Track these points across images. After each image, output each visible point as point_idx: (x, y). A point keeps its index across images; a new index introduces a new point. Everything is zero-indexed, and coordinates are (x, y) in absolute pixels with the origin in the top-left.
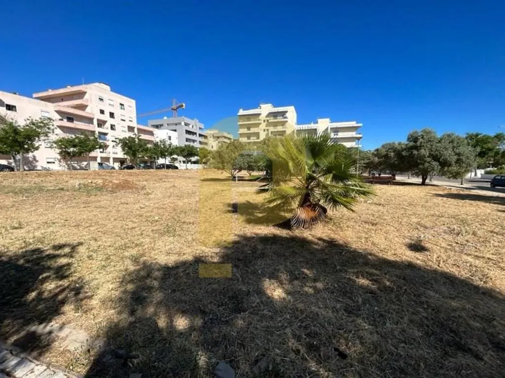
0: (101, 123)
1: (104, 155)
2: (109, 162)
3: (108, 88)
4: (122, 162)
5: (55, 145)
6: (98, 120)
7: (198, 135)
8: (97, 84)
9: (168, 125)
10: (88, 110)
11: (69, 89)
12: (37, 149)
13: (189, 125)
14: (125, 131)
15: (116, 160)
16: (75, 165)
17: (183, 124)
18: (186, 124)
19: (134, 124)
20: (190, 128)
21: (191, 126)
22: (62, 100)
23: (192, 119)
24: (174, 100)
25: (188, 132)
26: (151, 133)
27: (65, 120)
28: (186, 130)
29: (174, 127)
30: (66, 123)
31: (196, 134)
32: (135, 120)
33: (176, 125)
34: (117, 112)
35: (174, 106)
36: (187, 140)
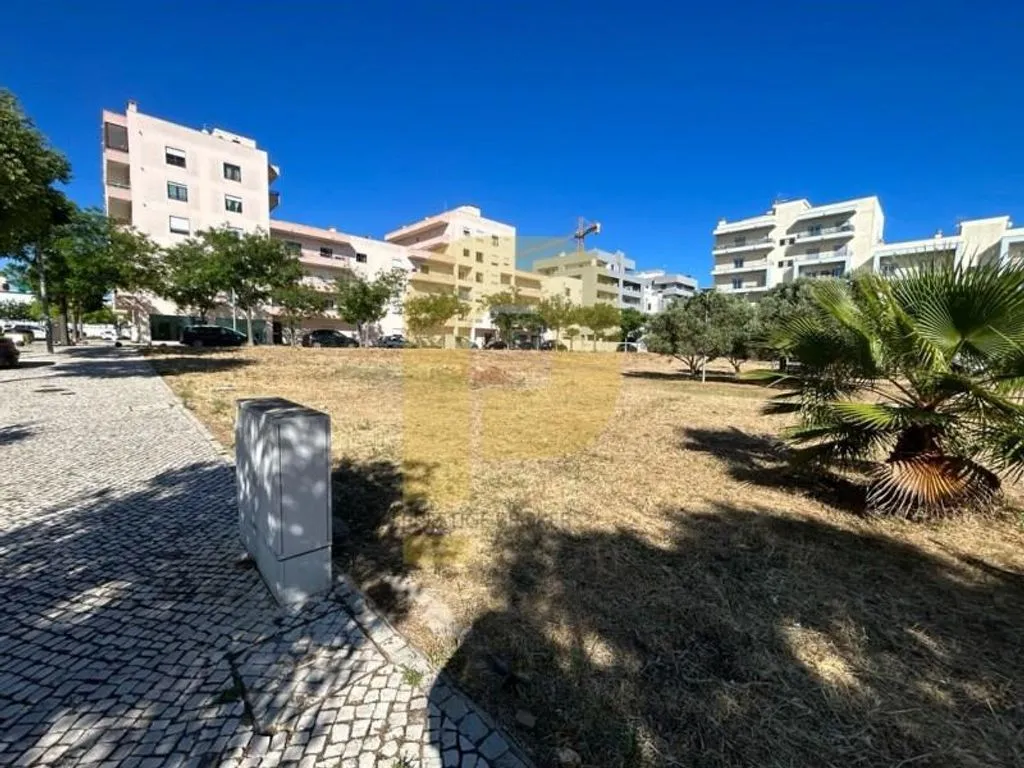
0: (464, 271)
1: (463, 324)
2: (469, 335)
3: (477, 212)
4: (488, 335)
5: (404, 309)
6: (460, 267)
7: (621, 283)
8: (463, 208)
9: (567, 266)
10: (448, 251)
11: (429, 222)
12: (384, 315)
13: (605, 264)
14: (496, 284)
15: (479, 332)
16: (425, 340)
17: (594, 262)
18: (602, 264)
19: (512, 271)
20: (607, 271)
21: (608, 267)
22: (418, 240)
23: (613, 251)
24: (582, 220)
25: (603, 279)
26: (536, 284)
27: (419, 270)
28: (599, 276)
29: (576, 271)
30: (420, 276)
31: (616, 281)
32: (512, 261)
33: (581, 266)
34: (488, 251)
35: (580, 232)
36: (600, 294)
